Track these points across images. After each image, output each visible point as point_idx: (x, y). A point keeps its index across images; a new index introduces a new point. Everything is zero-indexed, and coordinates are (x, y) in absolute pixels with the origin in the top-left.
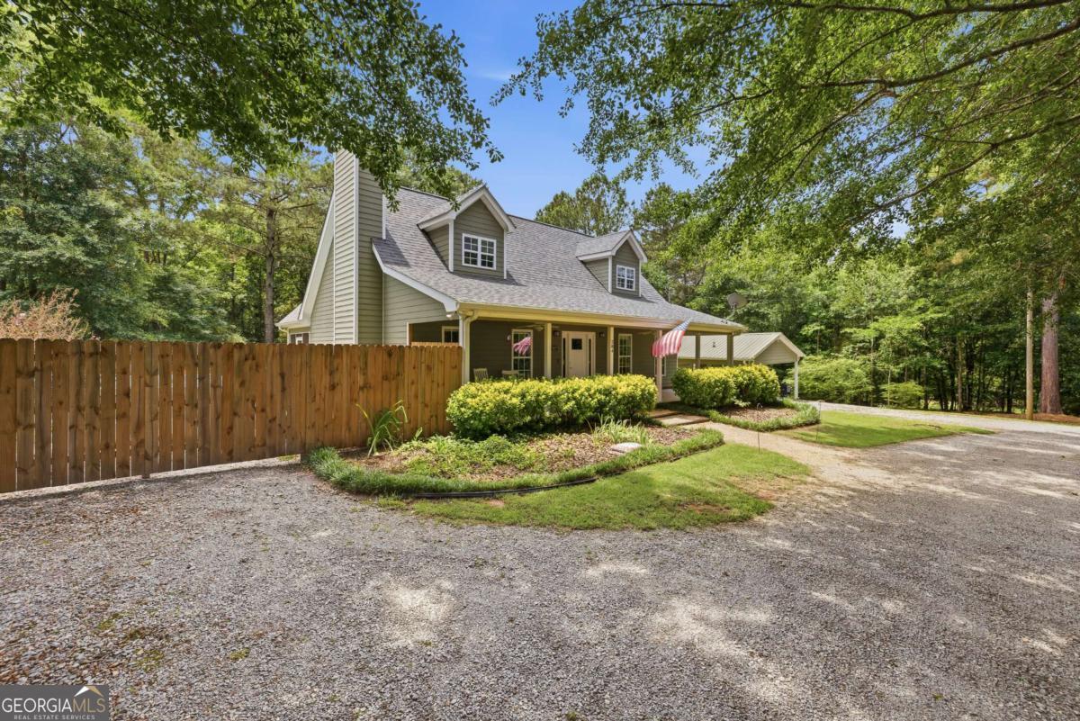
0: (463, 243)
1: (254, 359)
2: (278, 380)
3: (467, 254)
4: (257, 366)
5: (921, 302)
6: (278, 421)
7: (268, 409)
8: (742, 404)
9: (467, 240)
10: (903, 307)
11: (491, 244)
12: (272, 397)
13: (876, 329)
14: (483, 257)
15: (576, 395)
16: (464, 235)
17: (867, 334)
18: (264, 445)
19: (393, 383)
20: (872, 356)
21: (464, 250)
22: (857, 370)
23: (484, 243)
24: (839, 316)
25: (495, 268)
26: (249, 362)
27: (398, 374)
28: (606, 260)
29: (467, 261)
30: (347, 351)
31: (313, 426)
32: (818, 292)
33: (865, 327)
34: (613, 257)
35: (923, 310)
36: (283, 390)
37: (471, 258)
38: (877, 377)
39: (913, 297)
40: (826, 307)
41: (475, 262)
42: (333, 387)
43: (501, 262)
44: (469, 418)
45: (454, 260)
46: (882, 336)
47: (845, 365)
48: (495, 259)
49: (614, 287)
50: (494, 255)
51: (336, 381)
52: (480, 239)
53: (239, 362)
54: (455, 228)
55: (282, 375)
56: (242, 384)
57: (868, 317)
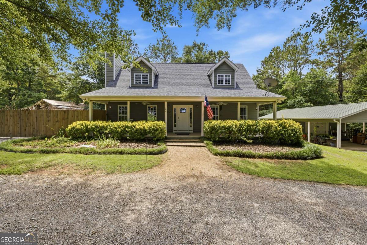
1: (30, 113)
2: (35, 119)
4: (31, 115)
6: (35, 129)
7: (33, 126)
11: (147, 75)
12: (34, 122)
14: (143, 80)
16: (135, 74)
18: (32, 134)
19: (66, 121)
21: (135, 79)
23: (143, 76)
25: (148, 84)
26: (29, 114)
27: (67, 118)
29: (137, 83)
30: (52, 111)
36: (37, 121)
41: (140, 83)
42: (49, 121)
43: (151, 81)
45: (131, 83)
48: (148, 81)
50: (148, 79)
51: (49, 119)
52: (142, 74)
53: (27, 114)
54: (132, 72)
55: (36, 117)
56: (28, 119)
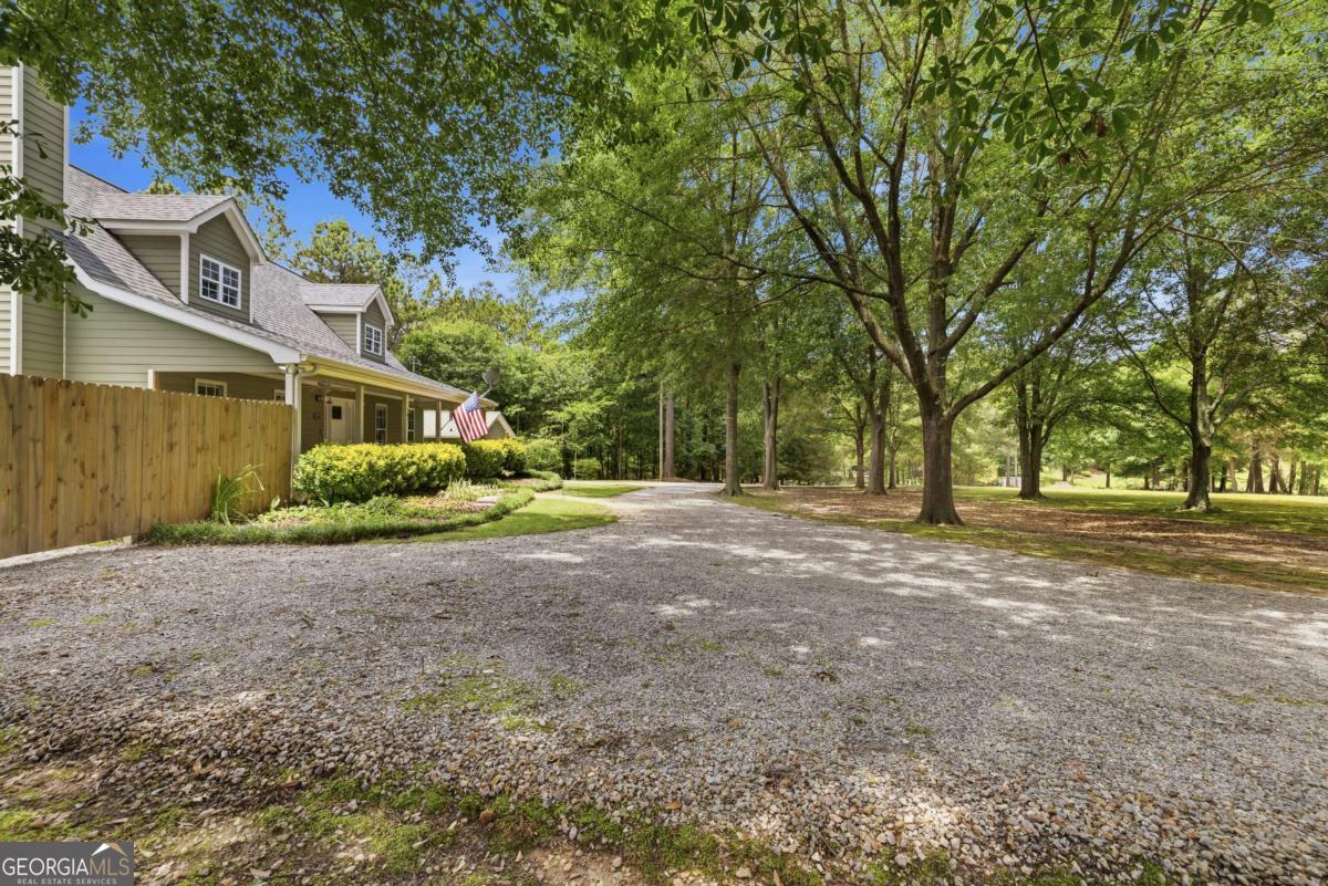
0: (201, 267)
1: (84, 403)
2: (111, 433)
3: (205, 283)
4: (87, 414)
5: (598, 392)
6: (110, 491)
7: (99, 474)
8: (507, 473)
9: (206, 263)
10: (585, 395)
11: (235, 275)
12: (104, 457)
13: (569, 413)
14: (225, 290)
15: (415, 459)
16: (202, 256)
17: (561, 416)
18: (94, 523)
19: (230, 444)
20: (562, 436)
21: (202, 277)
22: (553, 450)
23: (226, 271)
24: (536, 400)
25: (239, 307)
26: (79, 408)
27: (234, 435)
28: (353, 316)
29: (205, 293)
31: (150, 497)
32: (519, 375)
33: (560, 410)
34: (362, 314)
35: (599, 398)
36: (117, 448)
37: (211, 289)
38: (567, 455)
39: (592, 387)
40: (526, 390)
41: (214, 295)
42: (171, 447)
43: (246, 300)
44: (341, 481)
45: (190, 288)
46: (573, 417)
47: (541, 444)
48: (239, 295)
49: (362, 350)
50: (239, 290)
51: (174, 440)
52: (222, 265)
54: (191, 245)
55: (116, 428)
56: (69, 438)
57: (559, 401)
